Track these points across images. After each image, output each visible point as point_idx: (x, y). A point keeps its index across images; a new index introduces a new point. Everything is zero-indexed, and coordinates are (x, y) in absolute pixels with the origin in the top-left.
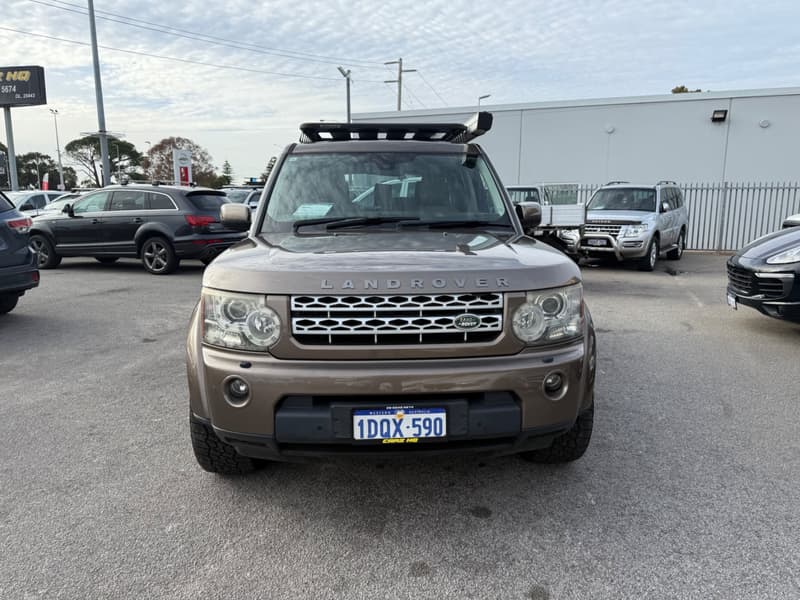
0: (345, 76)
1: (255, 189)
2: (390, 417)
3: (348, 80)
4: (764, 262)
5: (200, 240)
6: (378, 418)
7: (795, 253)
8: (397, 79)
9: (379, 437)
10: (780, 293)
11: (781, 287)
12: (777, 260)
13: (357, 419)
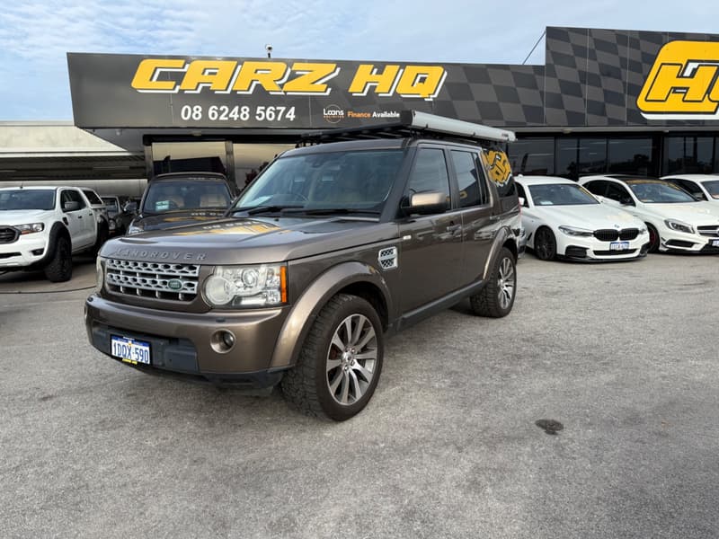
2: (126, 344)
6: (122, 343)
9: (121, 356)
13: (114, 341)
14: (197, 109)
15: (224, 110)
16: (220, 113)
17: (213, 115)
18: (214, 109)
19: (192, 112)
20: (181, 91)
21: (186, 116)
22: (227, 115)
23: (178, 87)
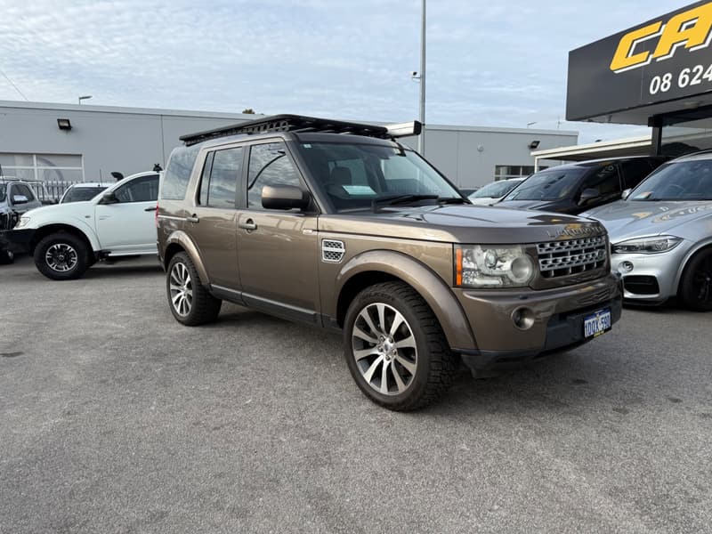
2: (595, 319)
6: (591, 321)
9: (592, 333)
14: (667, 78)
15: (698, 70)
16: (692, 75)
17: (684, 81)
18: (686, 73)
19: (662, 82)
20: (654, 60)
21: (654, 89)
22: (700, 77)
23: (651, 57)
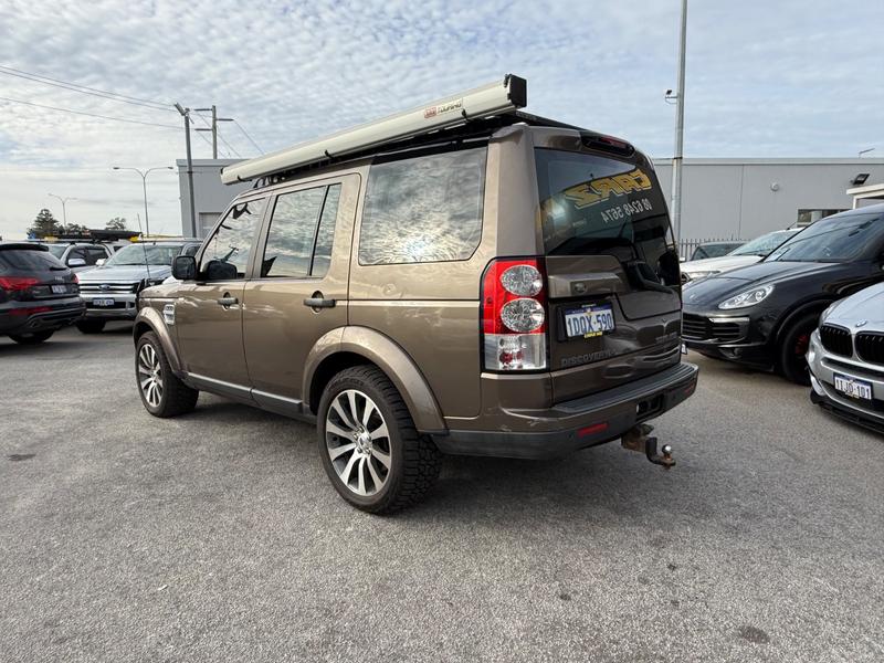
0: (183, 115)
1: (73, 243)
3: (187, 119)
4: (716, 308)
5: (16, 310)
7: (744, 297)
8: (211, 127)
10: (736, 337)
11: (737, 331)
12: (727, 306)
